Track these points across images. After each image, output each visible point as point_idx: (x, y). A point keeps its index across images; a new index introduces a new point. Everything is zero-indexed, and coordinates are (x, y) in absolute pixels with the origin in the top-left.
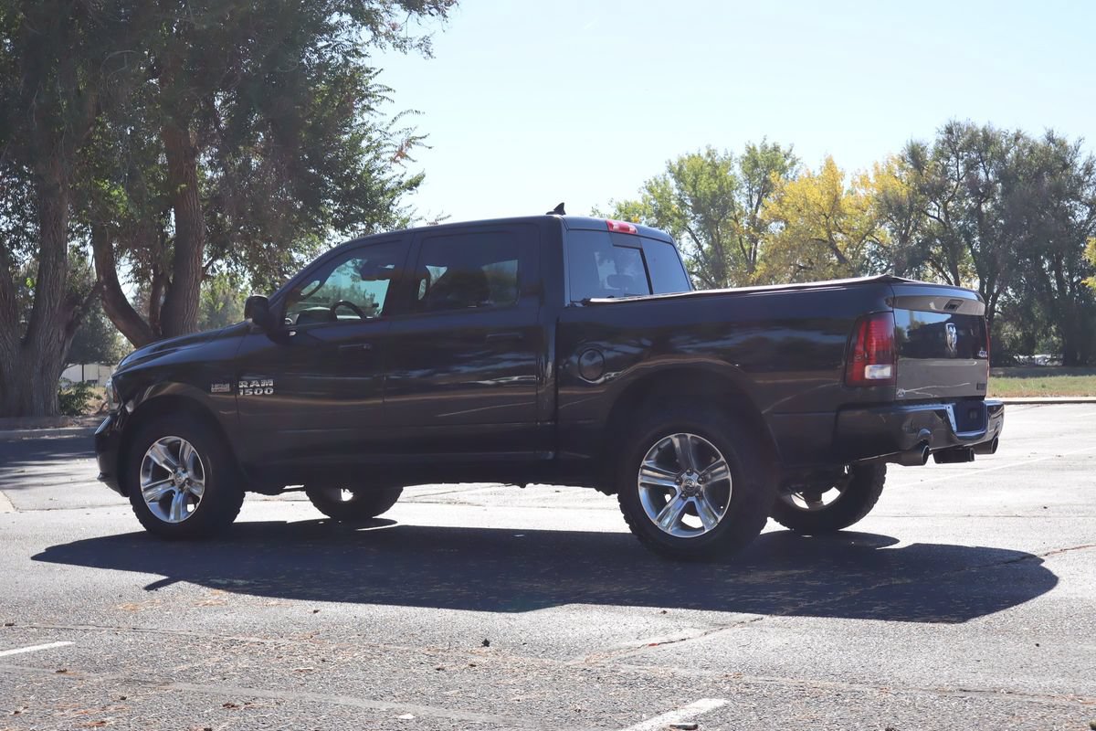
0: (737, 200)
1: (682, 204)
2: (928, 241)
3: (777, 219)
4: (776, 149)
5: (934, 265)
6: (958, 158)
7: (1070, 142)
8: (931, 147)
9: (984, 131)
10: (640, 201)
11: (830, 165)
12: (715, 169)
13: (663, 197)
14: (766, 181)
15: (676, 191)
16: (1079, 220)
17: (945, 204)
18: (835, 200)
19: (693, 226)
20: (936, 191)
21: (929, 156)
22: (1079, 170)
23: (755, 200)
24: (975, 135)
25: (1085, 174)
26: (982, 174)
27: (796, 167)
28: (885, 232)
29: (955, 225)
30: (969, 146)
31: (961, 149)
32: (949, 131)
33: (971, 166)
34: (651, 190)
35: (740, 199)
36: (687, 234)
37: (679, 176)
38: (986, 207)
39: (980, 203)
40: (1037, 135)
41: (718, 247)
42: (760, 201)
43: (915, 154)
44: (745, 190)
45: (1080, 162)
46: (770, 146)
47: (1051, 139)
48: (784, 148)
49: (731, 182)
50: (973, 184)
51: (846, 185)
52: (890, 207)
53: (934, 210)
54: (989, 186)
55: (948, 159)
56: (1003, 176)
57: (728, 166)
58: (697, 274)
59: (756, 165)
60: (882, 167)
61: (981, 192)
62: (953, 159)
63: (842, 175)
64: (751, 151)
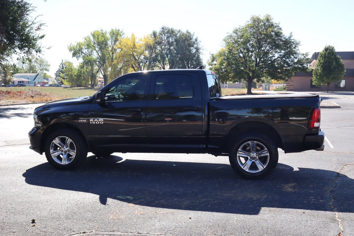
0: (108, 43)
1: (95, 43)
2: (156, 56)
3: (119, 48)
4: (119, 30)
5: (159, 62)
6: (165, 35)
7: (192, 33)
8: (158, 32)
9: (172, 29)
10: (83, 42)
11: (133, 35)
12: (103, 35)
13: (90, 41)
14: (116, 38)
15: (93, 40)
16: (193, 52)
17: (161, 47)
18: (134, 45)
19: (97, 49)
20: (159, 43)
21: (158, 34)
22: (193, 40)
23: (113, 43)
24: (169, 30)
25: (195, 41)
26: (171, 40)
27: (124, 35)
28: (147, 53)
29: (164, 52)
30: (168, 32)
31: (166, 33)
32: (163, 28)
33: (168, 37)
34: (86, 39)
35: (109, 43)
36: (95, 51)
37: (94, 36)
38: (172, 48)
39: (170, 47)
40: (184, 31)
41: (103, 55)
42: (114, 43)
43: (154, 34)
44: (110, 40)
45: (194, 38)
46: (117, 29)
47: (187, 32)
48: (121, 30)
49: (108, 38)
50: (168, 42)
51: (137, 40)
52: (148, 47)
53: (159, 48)
54: (172, 42)
55: (162, 35)
56: (176, 40)
57: (106, 33)
58: (98, 61)
59: (114, 34)
60: (146, 36)
61: (170, 44)
62: (164, 35)
63: (136, 38)
64: (112, 30)
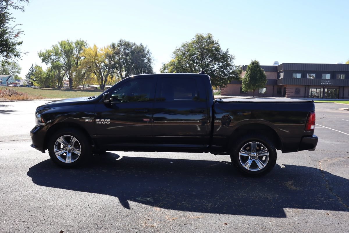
0: (74, 51)
1: (62, 51)
2: (115, 64)
3: (83, 56)
4: (83, 41)
5: (117, 69)
6: (122, 47)
7: (145, 46)
8: (116, 44)
9: (128, 42)
10: (51, 50)
11: (95, 46)
12: (69, 44)
13: (58, 49)
14: (80, 48)
15: (60, 48)
16: (146, 62)
17: (119, 56)
18: (96, 54)
19: (64, 56)
20: (118, 53)
21: (116, 46)
22: (146, 52)
23: (78, 52)
24: (126, 43)
25: (147, 53)
26: (127, 51)
27: (87, 45)
28: (107, 61)
29: (121, 61)
30: (125, 45)
31: (123, 45)
32: (120, 41)
33: (125, 49)
34: (54, 47)
35: (75, 51)
36: (62, 58)
37: (61, 45)
38: (128, 57)
39: (126, 57)
40: (138, 44)
41: (69, 61)
42: (79, 52)
43: (113, 45)
44: (76, 50)
45: (147, 50)
46: (82, 40)
47: (141, 45)
48: (85, 41)
49: (73, 48)
50: (125, 52)
51: (98, 50)
52: (108, 56)
53: (117, 57)
54: (128, 53)
55: (120, 47)
56: (131, 52)
57: (72, 43)
58: (65, 67)
59: (78, 44)
60: (106, 47)
61: (126, 54)
62: (121, 47)
63: (98, 48)
64: (77, 41)
